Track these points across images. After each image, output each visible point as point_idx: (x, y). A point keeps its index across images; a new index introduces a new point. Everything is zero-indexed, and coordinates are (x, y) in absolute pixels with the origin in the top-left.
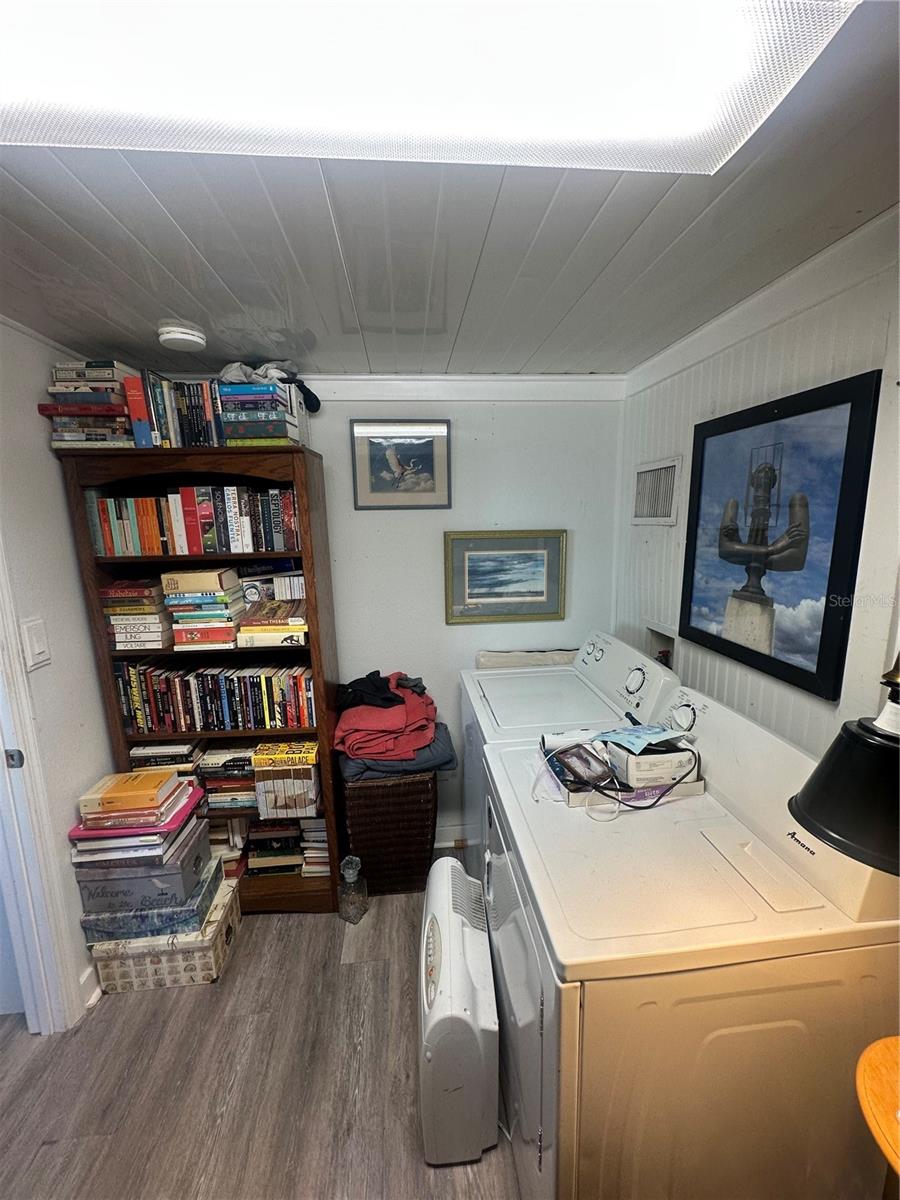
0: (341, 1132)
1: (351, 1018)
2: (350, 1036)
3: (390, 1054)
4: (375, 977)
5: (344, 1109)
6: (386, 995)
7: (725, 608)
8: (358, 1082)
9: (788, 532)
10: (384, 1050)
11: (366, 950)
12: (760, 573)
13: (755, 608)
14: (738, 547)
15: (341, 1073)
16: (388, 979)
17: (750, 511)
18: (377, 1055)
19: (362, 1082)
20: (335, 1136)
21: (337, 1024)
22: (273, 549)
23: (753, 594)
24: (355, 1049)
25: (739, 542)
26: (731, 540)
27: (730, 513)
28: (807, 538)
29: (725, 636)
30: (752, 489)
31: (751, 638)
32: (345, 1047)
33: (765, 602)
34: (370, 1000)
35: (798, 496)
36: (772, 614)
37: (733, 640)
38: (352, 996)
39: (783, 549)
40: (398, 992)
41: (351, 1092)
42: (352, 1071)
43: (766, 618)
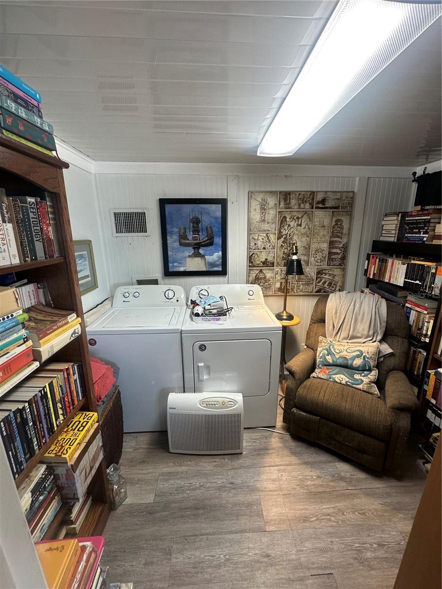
0: (233, 487)
1: (187, 490)
2: (195, 489)
3: (206, 469)
4: (167, 480)
5: (225, 487)
6: (179, 473)
7: (186, 262)
8: (215, 482)
9: (207, 236)
10: (204, 472)
11: (148, 488)
12: (199, 248)
13: (199, 259)
14: (188, 241)
15: (211, 491)
16: (170, 473)
17: (191, 230)
18: (206, 475)
19: (216, 481)
20: (234, 489)
21: (189, 497)
22: (36, 258)
23: (197, 255)
24: (202, 486)
25: (188, 240)
26: (184, 239)
27: (182, 231)
28: (213, 238)
29: (187, 270)
30: (191, 224)
31: (199, 268)
32: (200, 491)
33: (202, 256)
34: (179, 482)
35: (209, 226)
36: (205, 259)
37: (191, 270)
38: (175, 492)
39: (206, 241)
40: (178, 468)
41: (220, 485)
42: (211, 486)
43: (203, 260)
